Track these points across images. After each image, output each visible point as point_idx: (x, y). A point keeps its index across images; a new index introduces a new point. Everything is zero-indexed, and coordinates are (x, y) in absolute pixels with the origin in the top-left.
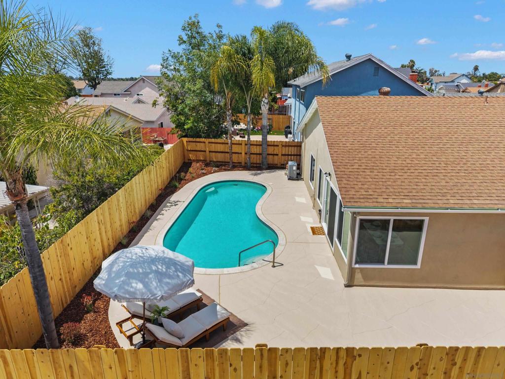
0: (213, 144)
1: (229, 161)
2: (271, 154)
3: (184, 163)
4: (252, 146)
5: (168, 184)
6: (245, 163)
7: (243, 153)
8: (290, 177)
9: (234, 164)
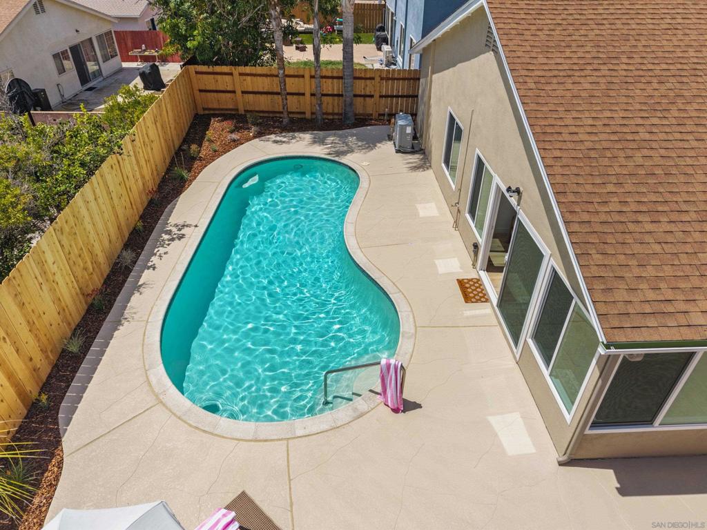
0: (249, 78)
1: (281, 110)
2: (360, 96)
3: (196, 116)
4: (324, 80)
5: (166, 173)
6: (312, 113)
7: (308, 95)
8: (400, 146)
9: (291, 116)
